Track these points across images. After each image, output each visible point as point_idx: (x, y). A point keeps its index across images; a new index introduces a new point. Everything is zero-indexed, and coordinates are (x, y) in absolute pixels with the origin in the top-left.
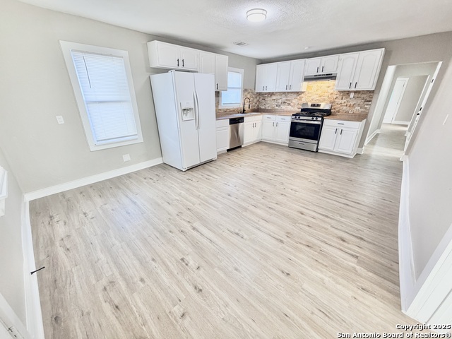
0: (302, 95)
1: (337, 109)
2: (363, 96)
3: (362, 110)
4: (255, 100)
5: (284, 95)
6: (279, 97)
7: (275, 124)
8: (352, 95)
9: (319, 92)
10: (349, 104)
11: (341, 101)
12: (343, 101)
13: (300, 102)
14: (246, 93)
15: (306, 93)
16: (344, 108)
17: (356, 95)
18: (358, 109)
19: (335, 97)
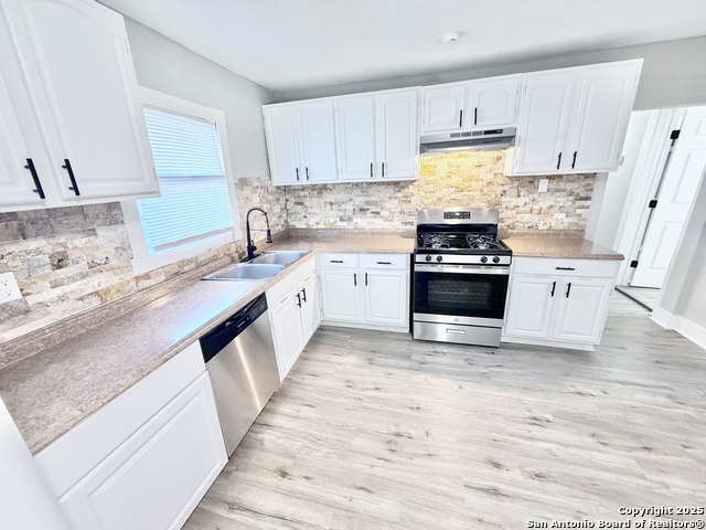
0: (411, 189)
1: (508, 222)
2: (569, 186)
3: (571, 220)
4: (277, 209)
5: (358, 192)
6: (343, 196)
7: (360, 280)
8: (543, 185)
9: (456, 180)
10: (536, 207)
11: (515, 201)
12: (521, 201)
13: (405, 207)
14: (247, 191)
15: (421, 183)
16: (527, 217)
17: (554, 185)
18: (559, 221)
19: (499, 191)
